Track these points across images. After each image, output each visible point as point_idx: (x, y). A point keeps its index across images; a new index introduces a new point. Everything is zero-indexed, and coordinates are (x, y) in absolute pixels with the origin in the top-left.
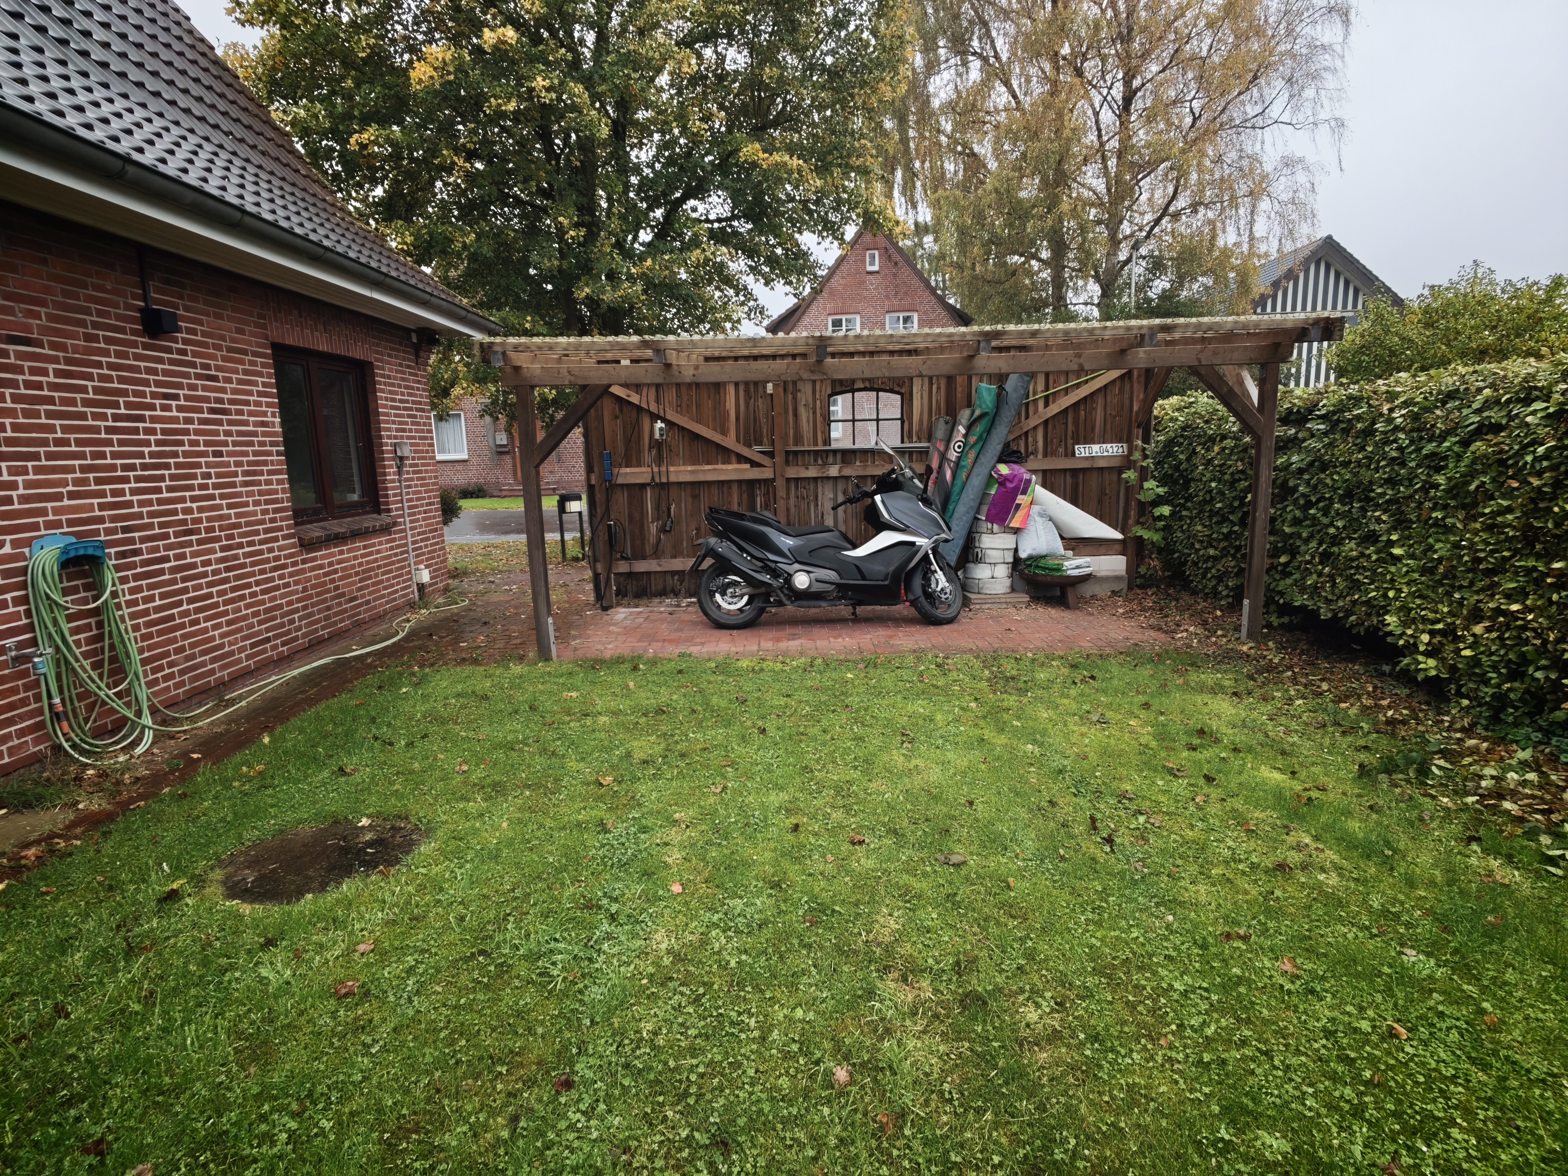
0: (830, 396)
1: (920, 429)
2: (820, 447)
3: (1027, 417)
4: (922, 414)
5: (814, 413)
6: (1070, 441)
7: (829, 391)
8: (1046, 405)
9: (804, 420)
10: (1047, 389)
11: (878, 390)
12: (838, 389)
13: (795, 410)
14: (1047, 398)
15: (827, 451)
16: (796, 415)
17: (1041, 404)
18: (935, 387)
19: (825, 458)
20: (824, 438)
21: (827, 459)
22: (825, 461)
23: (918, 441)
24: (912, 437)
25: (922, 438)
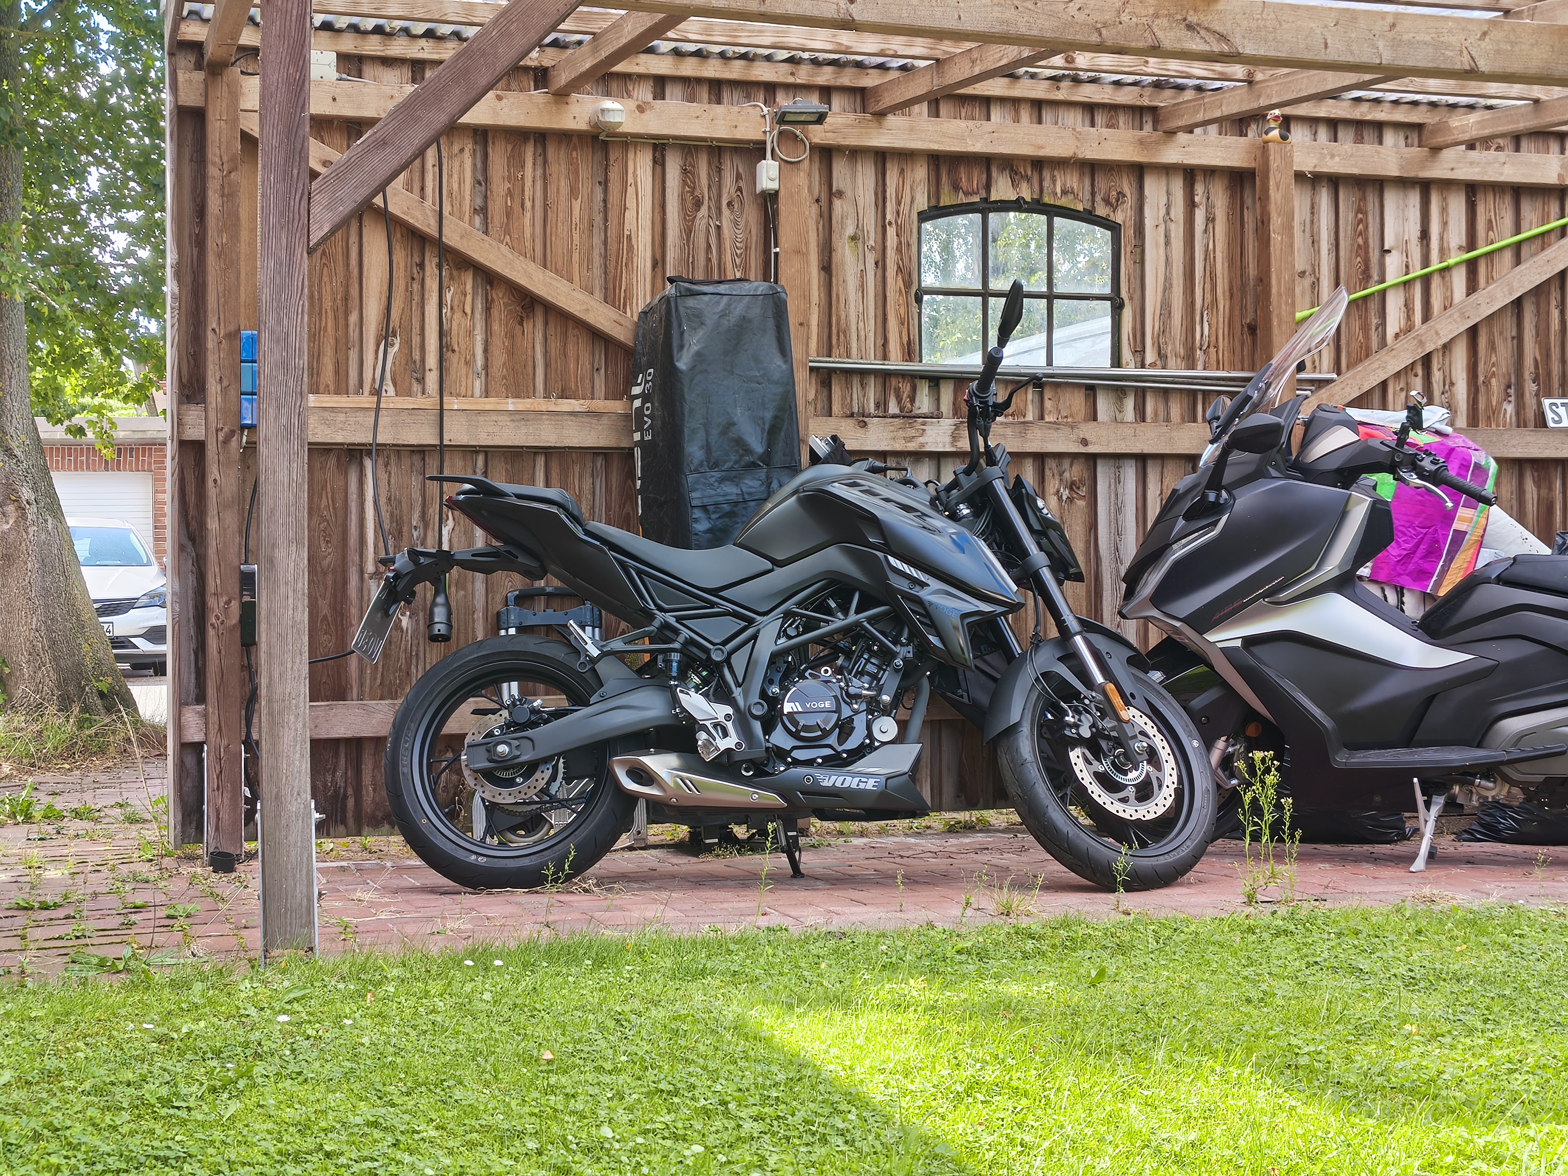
0: (924, 217)
1: (1164, 331)
2: (895, 363)
3: (1427, 316)
4: (1167, 287)
5: (881, 264)
6: (1530, 388)
7: (922, 203)
8: (1472, 287)
9: (852, 283)
10: (1471, 245)
11: (1051, 211)
12: (946, 200)
13: (827, 250)
14: (1472, 266)
15: (914, 377)
16: (827, 268)
17: (1459, 279)
18: (1200, 216)
19: (909, 396)
20: (905, 339)
21: (912, 400)
22: (909, 405)
23: (1158, 363)
24: (1144, 351)
25: (1169, 355)
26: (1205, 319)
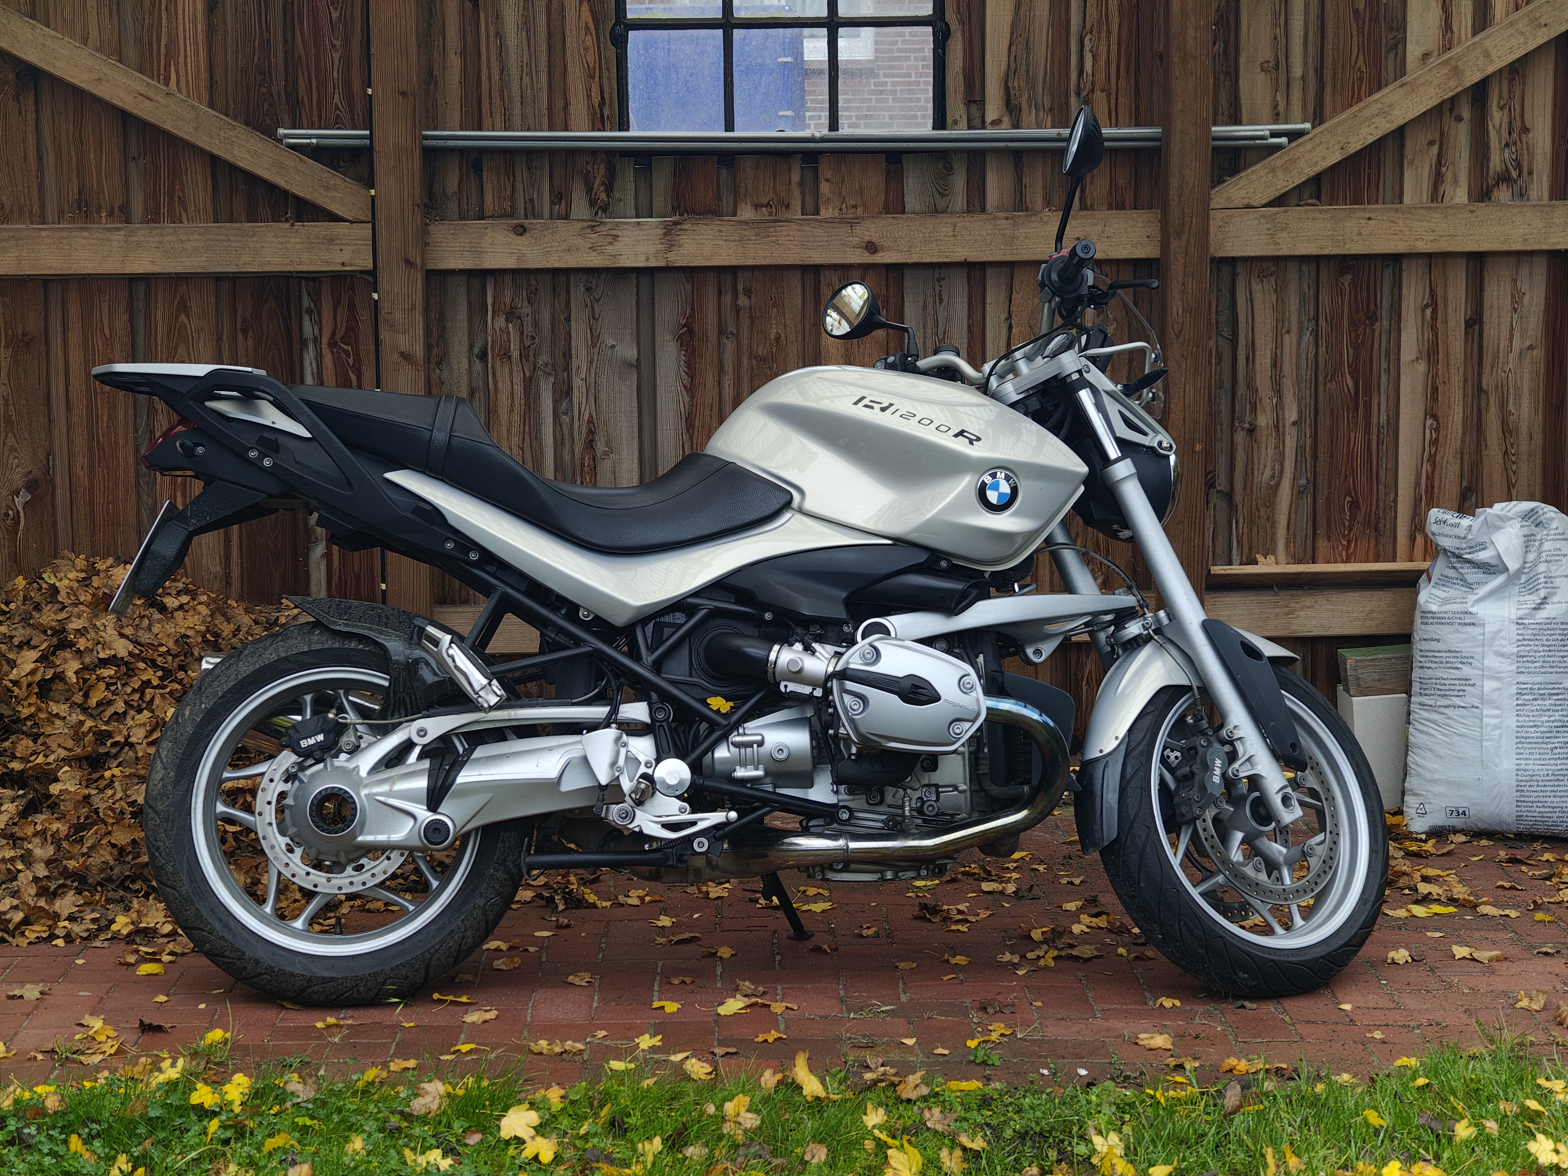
1: (1016, 70)
2: (579, 135)
3: (1482, 21)
4: (1023, 2)
15: (611, 154)
19: (603, 183)
20: (596, 99)
21: (609, 189)
22: (603, 196)
23: (1006, 120)
24: (983, 101)
25: (1024, 106)
26: (1087, 48)
